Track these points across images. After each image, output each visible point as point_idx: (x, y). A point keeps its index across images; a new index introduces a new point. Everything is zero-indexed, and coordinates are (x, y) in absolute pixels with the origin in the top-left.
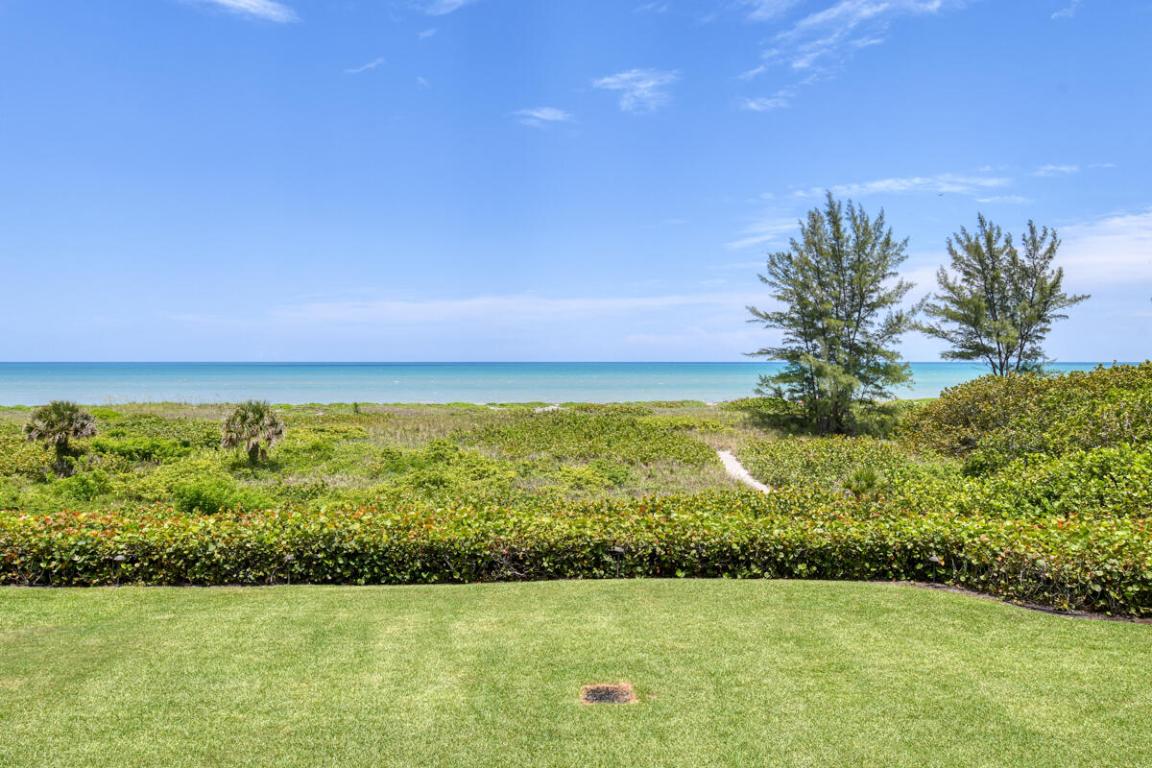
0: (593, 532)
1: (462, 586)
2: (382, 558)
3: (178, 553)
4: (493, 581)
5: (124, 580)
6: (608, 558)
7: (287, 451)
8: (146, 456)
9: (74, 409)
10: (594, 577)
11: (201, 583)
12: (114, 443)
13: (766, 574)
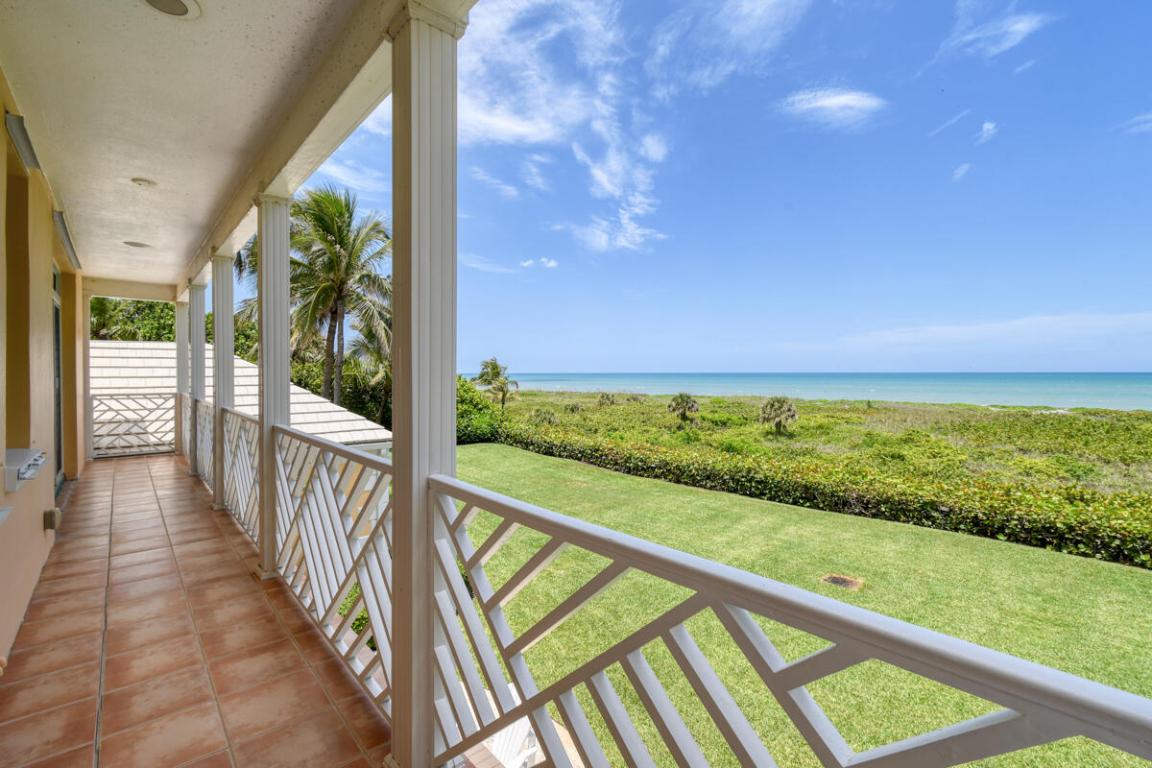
0: (928, 492)
1: (824, 512)
2: (776, 486)
3: (677, 467)
4: (846, 513)
5: (656, 477)
6: (935, 514)
7: (802, 427)
8: (724, 424)
9: (689, 397)
10: (923, 525)
11: (686, 484)
12: (710, 416)
13: (1098, 556)
